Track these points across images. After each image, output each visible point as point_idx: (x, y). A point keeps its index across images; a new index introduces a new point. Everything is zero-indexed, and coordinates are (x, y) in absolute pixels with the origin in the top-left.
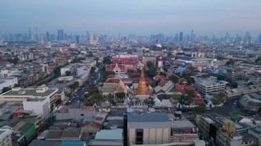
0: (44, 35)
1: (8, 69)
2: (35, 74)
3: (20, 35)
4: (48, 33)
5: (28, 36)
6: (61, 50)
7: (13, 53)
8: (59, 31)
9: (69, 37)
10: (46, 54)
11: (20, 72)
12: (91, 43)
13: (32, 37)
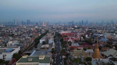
0: (21, 22)
1: (11, 40)
2: (27, 43)
3: (10, 22)
4: (23, 22)
5: (14, 23)
6: (32, 29)
7: (10, 31)
8: (28, 20)
9: (32, 23)
10: (25, 31)
11: (18, 42)
12: (43, 26)
13: (16, 23)
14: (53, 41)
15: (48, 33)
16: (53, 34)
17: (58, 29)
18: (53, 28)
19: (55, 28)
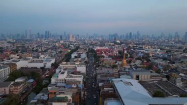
0: (35, 35)
3: (18, 35)
6: (57, 44)
8: (46, 32)
9: (53, 36)
12: (70, 40)
14: (86, 56)
15: (79, 49)
16: (86, 50)
17: (91, 44)
18: (85, 44)
19: (87, 44)
